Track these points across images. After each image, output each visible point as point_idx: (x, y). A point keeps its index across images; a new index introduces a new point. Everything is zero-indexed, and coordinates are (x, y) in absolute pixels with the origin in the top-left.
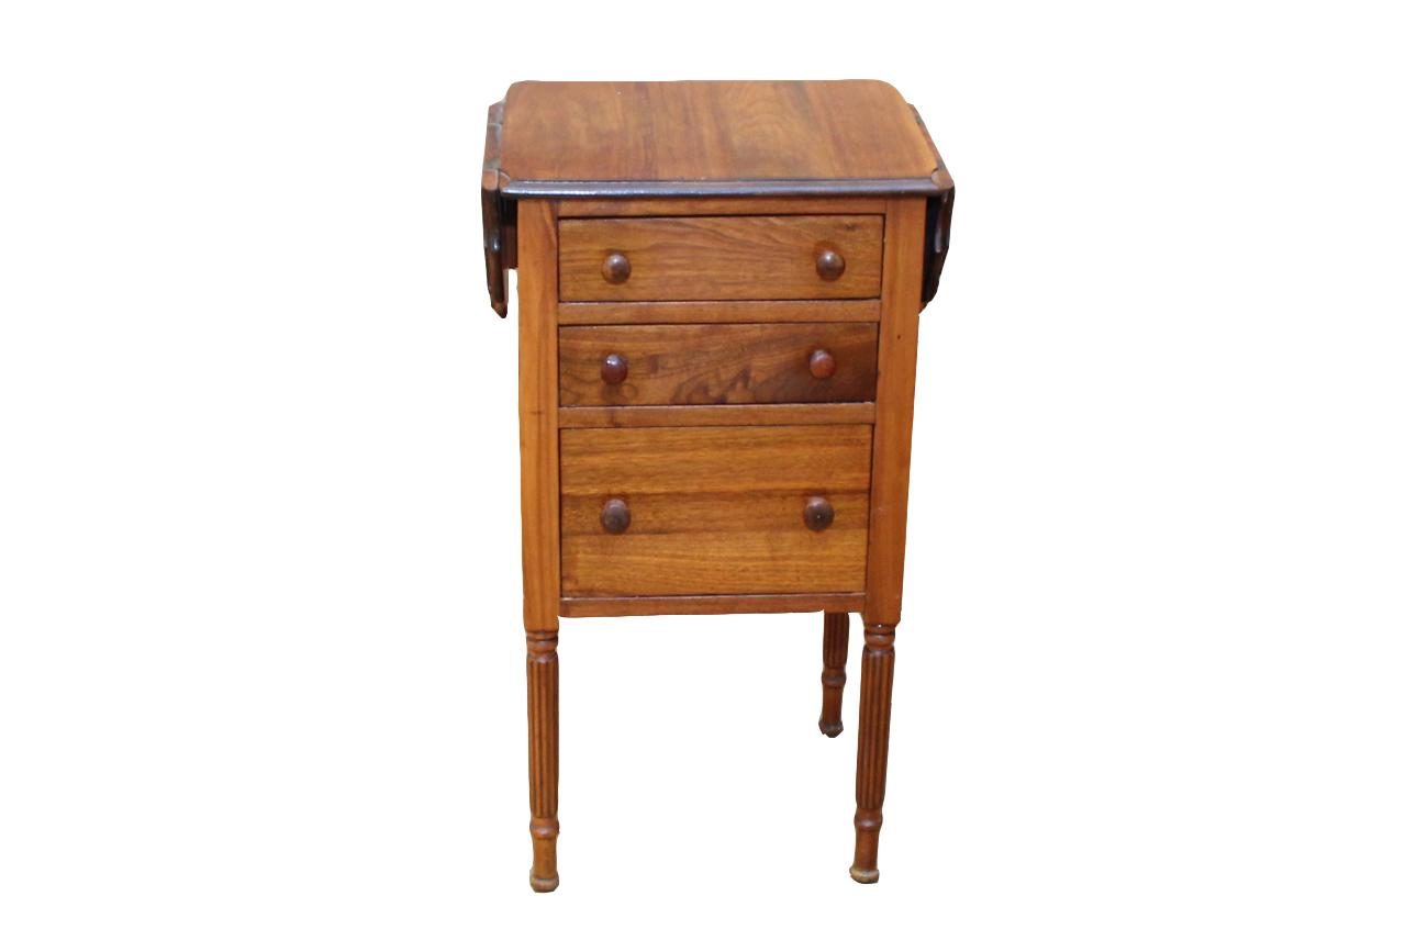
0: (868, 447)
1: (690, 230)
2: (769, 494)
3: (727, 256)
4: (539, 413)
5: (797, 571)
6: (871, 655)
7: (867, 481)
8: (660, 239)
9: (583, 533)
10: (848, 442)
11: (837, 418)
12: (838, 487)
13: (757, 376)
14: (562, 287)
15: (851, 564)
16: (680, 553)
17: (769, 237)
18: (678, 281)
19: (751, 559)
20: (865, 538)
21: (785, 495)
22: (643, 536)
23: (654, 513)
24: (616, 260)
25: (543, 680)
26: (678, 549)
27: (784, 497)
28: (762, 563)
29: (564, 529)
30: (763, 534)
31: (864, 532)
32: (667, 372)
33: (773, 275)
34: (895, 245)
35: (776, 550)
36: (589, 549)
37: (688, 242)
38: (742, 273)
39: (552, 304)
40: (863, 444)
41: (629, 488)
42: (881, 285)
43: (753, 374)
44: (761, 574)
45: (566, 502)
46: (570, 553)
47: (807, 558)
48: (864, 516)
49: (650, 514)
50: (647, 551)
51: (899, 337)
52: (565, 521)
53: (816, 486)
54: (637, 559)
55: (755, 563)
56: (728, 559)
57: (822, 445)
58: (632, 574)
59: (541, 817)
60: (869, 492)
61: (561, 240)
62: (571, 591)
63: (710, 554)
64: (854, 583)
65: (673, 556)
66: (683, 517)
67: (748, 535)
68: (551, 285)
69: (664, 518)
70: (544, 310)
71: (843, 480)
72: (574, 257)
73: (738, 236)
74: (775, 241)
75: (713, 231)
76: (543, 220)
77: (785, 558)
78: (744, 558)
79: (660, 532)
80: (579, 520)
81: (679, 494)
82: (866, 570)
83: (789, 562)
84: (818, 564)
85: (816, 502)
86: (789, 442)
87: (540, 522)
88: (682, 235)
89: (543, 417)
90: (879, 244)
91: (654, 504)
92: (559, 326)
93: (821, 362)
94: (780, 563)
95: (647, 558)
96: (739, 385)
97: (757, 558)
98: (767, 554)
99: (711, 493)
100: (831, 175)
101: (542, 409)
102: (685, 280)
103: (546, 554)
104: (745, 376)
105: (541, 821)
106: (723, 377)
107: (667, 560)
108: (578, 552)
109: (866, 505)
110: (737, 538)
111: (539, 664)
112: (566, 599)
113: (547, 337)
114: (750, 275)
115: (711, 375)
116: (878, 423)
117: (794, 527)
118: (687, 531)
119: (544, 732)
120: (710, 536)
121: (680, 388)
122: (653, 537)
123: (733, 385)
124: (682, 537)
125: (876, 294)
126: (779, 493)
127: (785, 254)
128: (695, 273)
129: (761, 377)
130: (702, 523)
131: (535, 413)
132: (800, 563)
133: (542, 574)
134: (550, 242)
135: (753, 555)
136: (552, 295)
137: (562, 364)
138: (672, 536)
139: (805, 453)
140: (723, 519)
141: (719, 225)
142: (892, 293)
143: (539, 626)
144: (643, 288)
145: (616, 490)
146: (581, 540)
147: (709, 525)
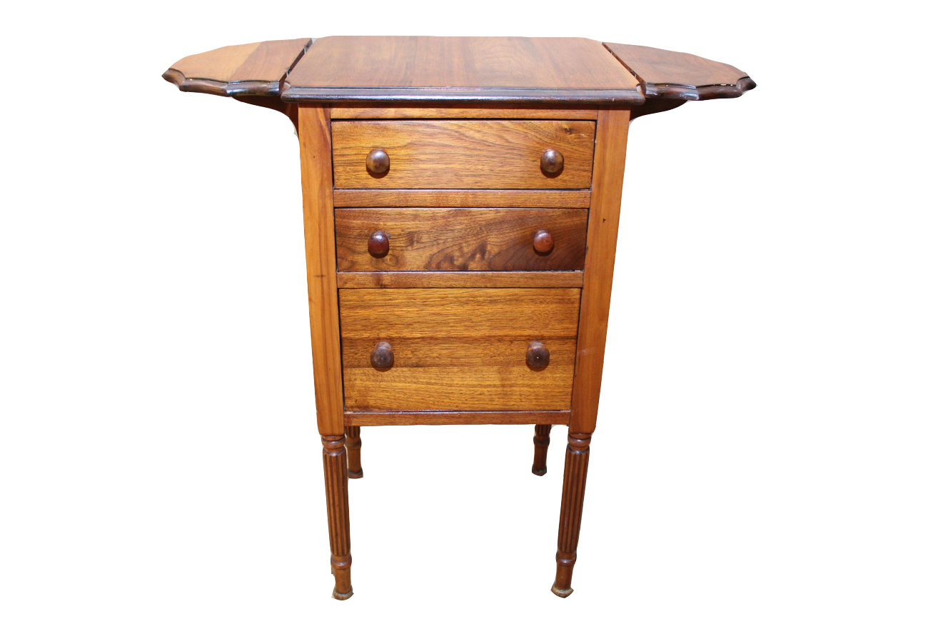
0: (577, 305)
1: (440, 131)
2: (500, 339)
3: (468, 153)
4: (322, 276)
5: (521, 395)
6: (573, 453)
7: (576, 330)
8: (415, 138)
9: (359, 366)
10: (561, 301)
11: (553, 283)
12: (552, 334)
13: (492, 249)
14: (336, 177)
15: (561, 390)
16: (433, 381)
17: (502, 138)
18: (429, 173)
19: (486, 386)
20: (572, 372)
21: (513, 340)
22: (404, 369)
23: (412, 352)
24: (379, 154)
25: (334, 468)
26: (430, 378)
27: (511, 342)
28: (494, 389)
29: (344, 363)
30: (496, 368)
31: (572, 367)
32: (422, 245)
33: (505, 169)
34: (604, 147)
35: (506, 380)
36: (364, 378)
37: (436, 141)
38: (480, 167)
39: (328, 191)
40: (573, 303)
41: (393, 333)
42: (592, 178)
43: (489, 248)
44: (493, 397)
45: (345, 343)
46: (350, 380)
47: (528, 386)
48: (572, 356)
49: (409, 352)
50: (409, 380)
51: (604, 220)
52: (345, 357)
53: (537, 333)
54: (400, 385)
55: (489, 389)
56: (468, 386)
57: (541, 302)
58: (397, 395)
59: (338, 555)
60: (576, 339)
61: (334, 139)
62: (352, 407)
63: (455, 382)
64: (562, 403)
65: (428, 383)
66: (435, 355)
67: (485, 368)
68: (328, 175)
69: (420, 356)
70: (322, 196)
71: (557, 329)
72: (346, 152)
73: (478, 136)
74: (507, 141)
75: (457, 132)
76: (319, 121)
77: (511, 386)
78: (481, 386)
79: (418, 366)
80: (356, 356)
81: (432, 338)
82: (572, 395)
83: (514, 388)
84: (536, 390)
85: (536, 346)
86: (517, 300)
87: (326, 358)
88: (431, 135)
89: (325, 279)
90: (591, 145)
91: (412, 345)
92: (335, 208)
93: (543, 239)
94: (508, 389)
95: (408, 384)
96: (478, 256)
97: (490, 386)
98: (498, 383)
99: (455, 338)
100: (554, 86)
101: (324, 273)
102: (435, 171)
103: (332, 381)
104: (482, 249)
105: (338, 558)
106: (466, 250)
107: (423, 386)
108: (355, 379)
109: (574, 348)
110: (476, 371)
111: (331, 457)
112: (348, 413)
113: (325, 218)
114: (486, 168)
115: (456, 248)
116: (585, 287)
117: (518, 363)
118: (438, 365)
119: (337, 503)
120: (456, 369)
121: (431, 257)
122: (412, 369)
123: (473, 256)
124: (434, 369)
125: (588, 185)
126: (508, 338)
127: (515, 152)
128: (444, 166)
129: (496, 250)
130: (449, 359)
131: (318, 276)
132: (522, 389)
133: (329, 395)
134: (325, 139)
135: (489, 383)
136: (328, 183)
137: (338, 239)
138: (426, 368)
139: (528, 309)
140: (466, 357)
141: (461, 127)
142: (600, 185)
143: (329, 432)
144: (401, 178)
145: (383, 335)
146: (357, 371)
147: (454, 360)
